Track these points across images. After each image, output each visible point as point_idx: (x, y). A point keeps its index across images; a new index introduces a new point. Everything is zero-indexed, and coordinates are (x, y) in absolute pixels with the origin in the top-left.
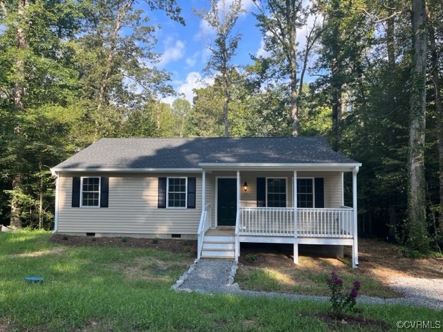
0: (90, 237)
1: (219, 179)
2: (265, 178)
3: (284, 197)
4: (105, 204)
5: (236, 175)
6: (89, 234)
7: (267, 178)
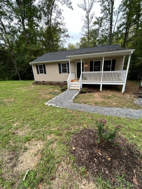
0: (43, 82)
1: (77, 63)
2: (93, 61)
3: (99, 68)
4: (45, 73)
5: (81, 61)
6: (43, 81)
7: (94, 61)
